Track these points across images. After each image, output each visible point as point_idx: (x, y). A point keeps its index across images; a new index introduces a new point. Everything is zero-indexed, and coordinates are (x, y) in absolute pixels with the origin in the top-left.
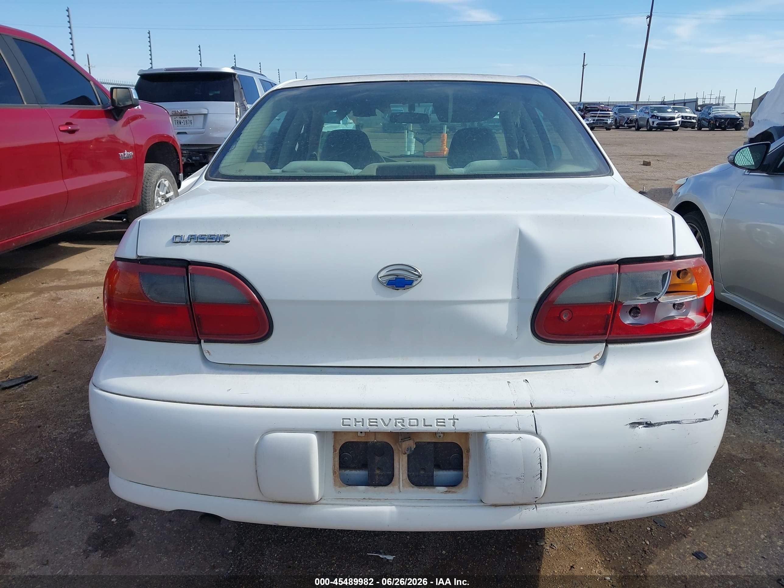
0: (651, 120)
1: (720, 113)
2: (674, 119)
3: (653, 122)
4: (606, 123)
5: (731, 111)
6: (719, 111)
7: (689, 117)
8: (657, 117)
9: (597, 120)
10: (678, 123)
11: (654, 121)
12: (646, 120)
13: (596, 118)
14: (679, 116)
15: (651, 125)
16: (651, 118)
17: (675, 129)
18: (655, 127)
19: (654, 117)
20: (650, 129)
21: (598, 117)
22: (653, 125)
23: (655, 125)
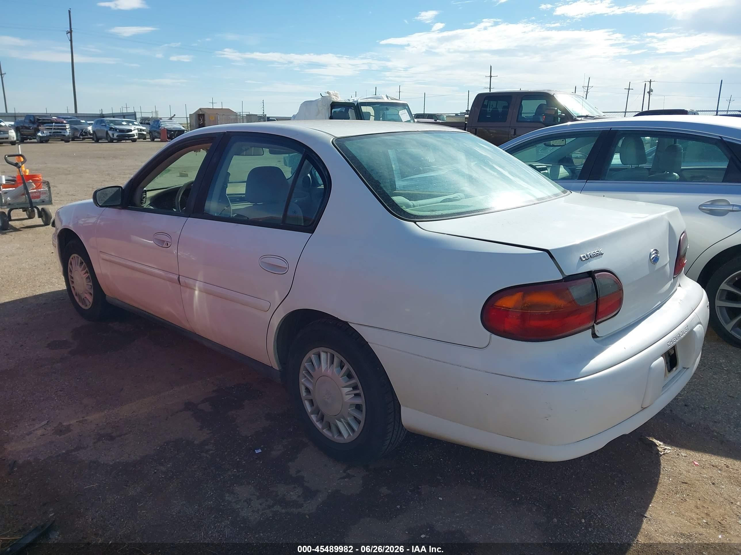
0: (110, 133)
1: (167, 126)
2: (132, 131)
3: (113, 135)
4: (64, 135)
5: (175, 124)
6: (166, 124)
7: (140, 129)
8: (116, 129)
9: (54, 132)
10: (135, 135)
11: (113, 133)
12: (105, 132)
13: (53, 131)
14: (135, 128)
15: (111, 136)
16: (110, 130)
17: (134, 141)
18: (115, 139)
19: (113, 129)
20: (111, 141)
21: (54, 129)
22: (113, 136)
23: (115, 136)
